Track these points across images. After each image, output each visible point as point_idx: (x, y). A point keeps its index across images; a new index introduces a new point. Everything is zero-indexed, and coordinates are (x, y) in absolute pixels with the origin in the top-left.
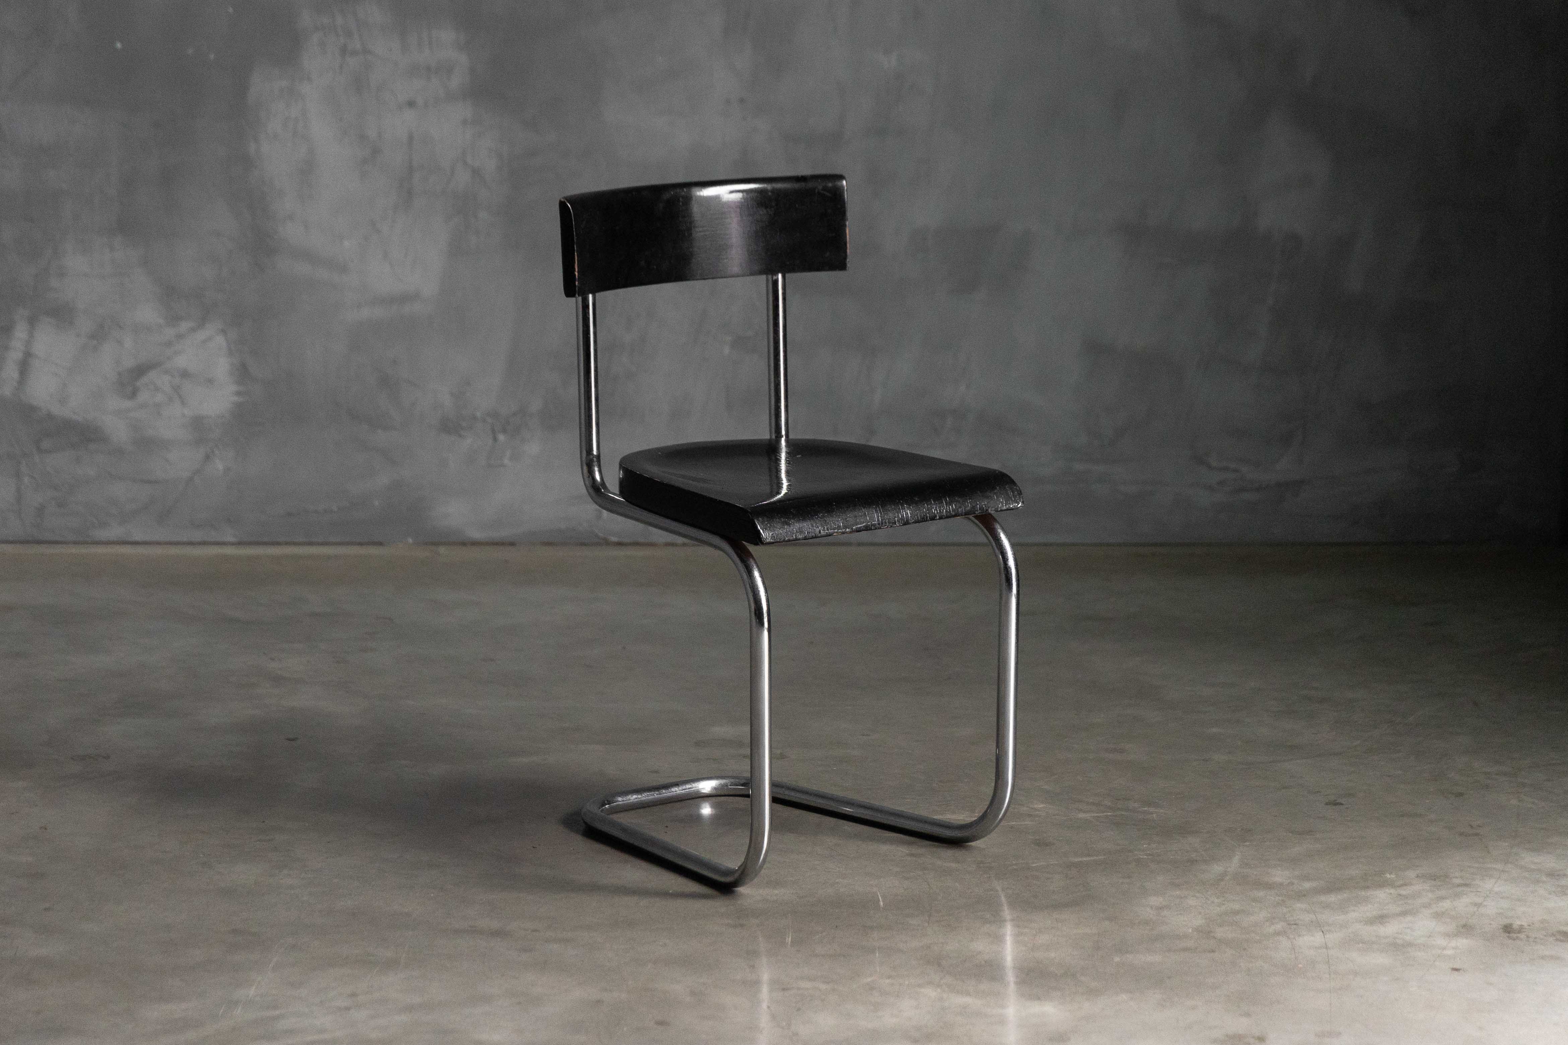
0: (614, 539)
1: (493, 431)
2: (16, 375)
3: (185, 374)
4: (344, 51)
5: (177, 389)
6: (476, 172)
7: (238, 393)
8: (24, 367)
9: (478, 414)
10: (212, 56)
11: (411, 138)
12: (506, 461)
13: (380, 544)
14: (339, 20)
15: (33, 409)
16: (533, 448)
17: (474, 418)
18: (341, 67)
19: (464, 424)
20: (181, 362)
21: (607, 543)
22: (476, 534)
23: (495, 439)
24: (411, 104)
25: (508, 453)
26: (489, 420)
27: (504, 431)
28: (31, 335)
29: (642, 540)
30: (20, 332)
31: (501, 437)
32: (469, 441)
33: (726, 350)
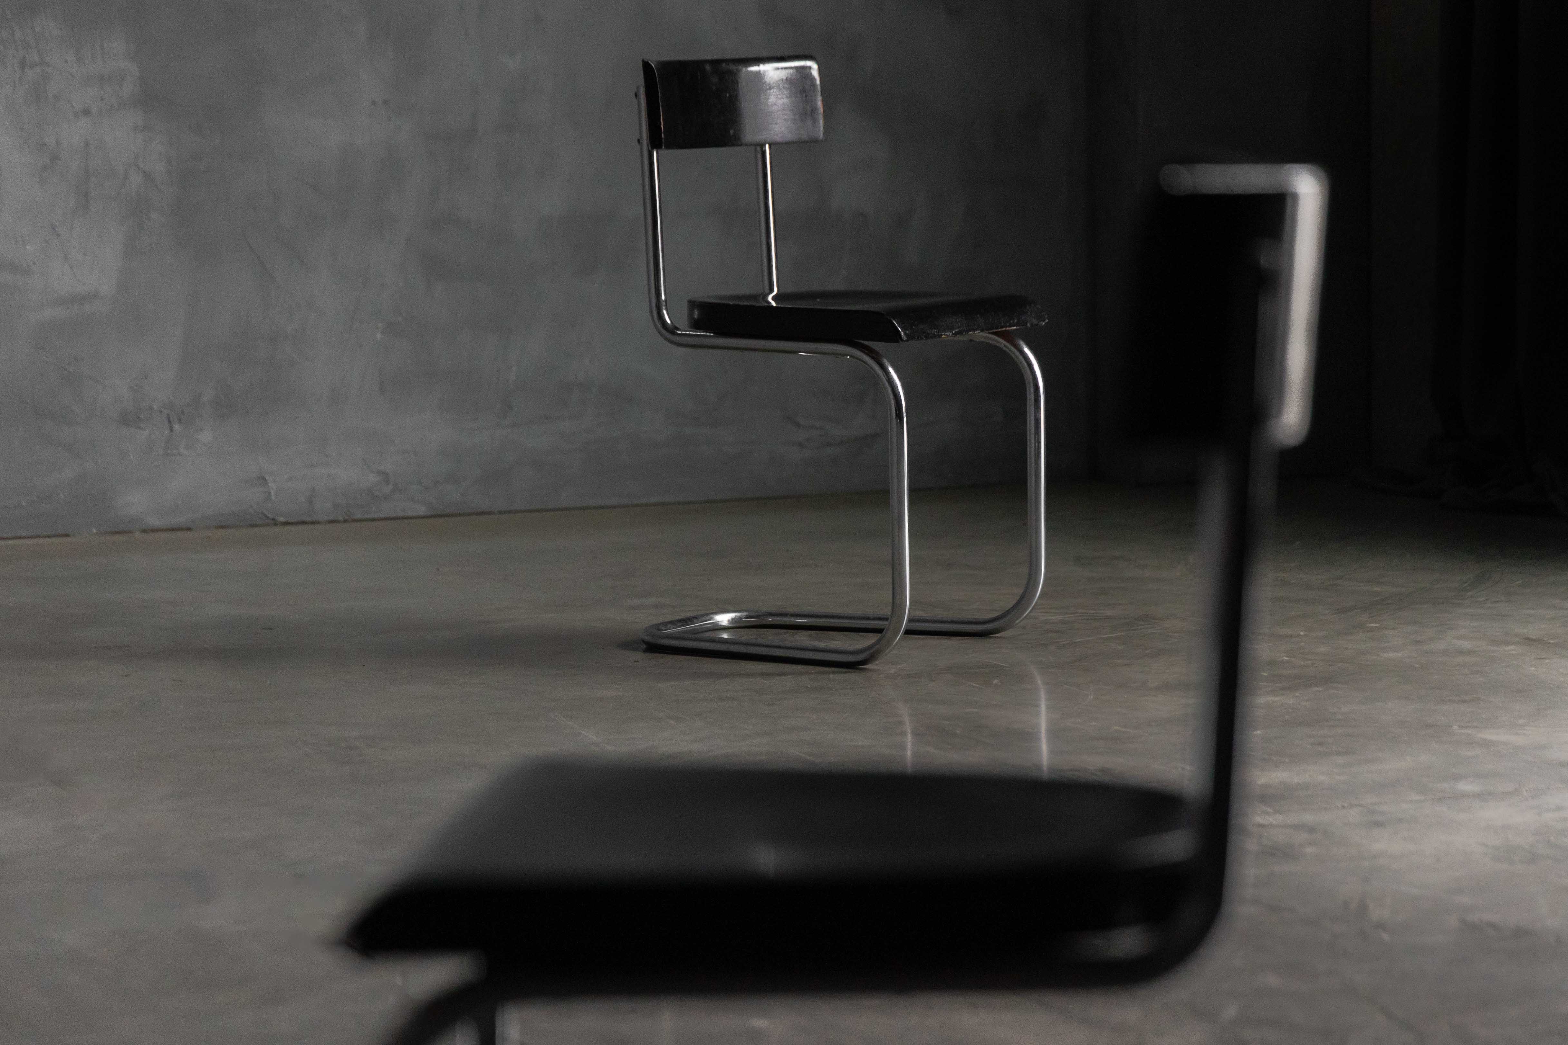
0: (282, 519)
1: (170, 422)
4: (23, 64)
6: (147, 176)
9: (155, 407)
11: (87, 144)
12: (182, 450)
13: (67, 535)
14: (18, 34)
16: (206, 436)
17: (152, 410)
18: (21, 79)
19: (142, 416)
21: (275, 523)
22: (154, 521)
23: (171, 429)
24: (86, 112)
25: (184, 442)
26: (165, 411)
27: (180, 421)
29: (307, 519)
31: (177, 427)
32: (147, 432)
33: (379, 336)
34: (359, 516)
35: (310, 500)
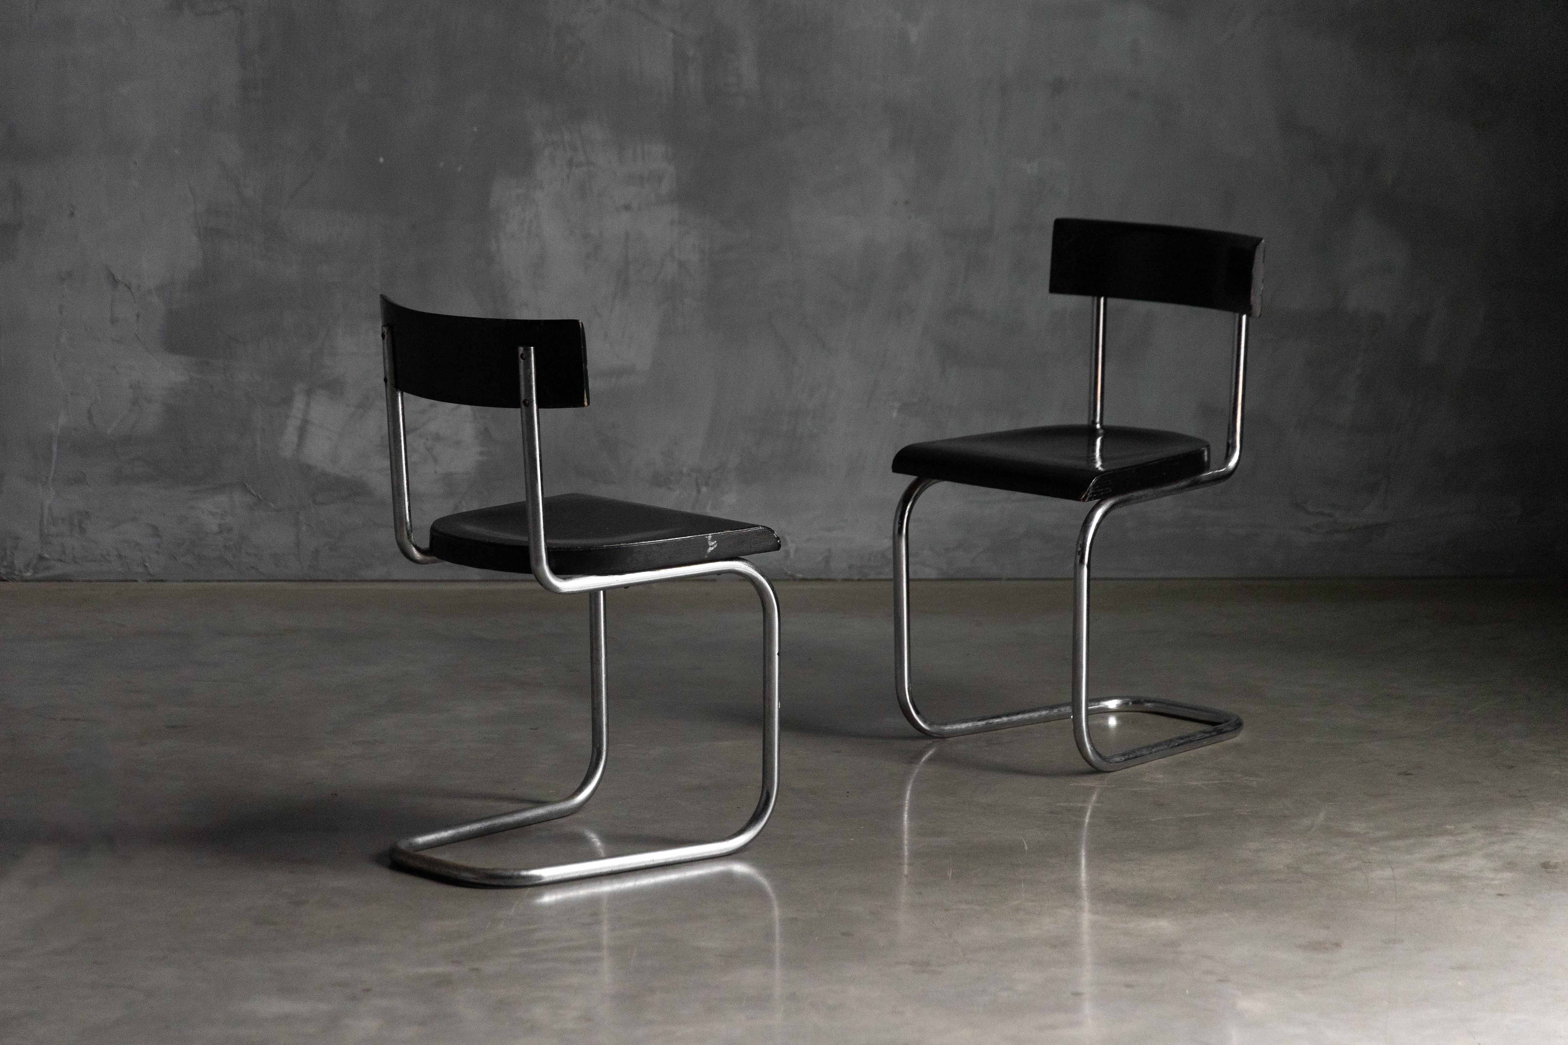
0: (800, 576)
1: (697, 484)
2: (295, 439)
3: (437, 438)
4: (570, 163)
5: (429, 450)
6: (682, 265)
7: (482, 453)
8: (302, 432)
9: (685, 470)
10: (460, 169)
11: (627, 236)
12: (708, 510)
14: (567, 137)
15: (310, 468)
16: (731, 499)
17: (681, 472)
18: (568, 176)
19: (672, 478)
20: (432, 427)
21: (794, 579)
23: (699, 491)
24: (627, 208)
25: (710, 503)
26: (694, 475)
27: (707, 484)
28: (308, 404)
29: (823, 576)
30: (299, 403)
31: (704, 489)
32: (677, 492)
33: (895, 414)
34: (871, 577)
35: (827, 560)
